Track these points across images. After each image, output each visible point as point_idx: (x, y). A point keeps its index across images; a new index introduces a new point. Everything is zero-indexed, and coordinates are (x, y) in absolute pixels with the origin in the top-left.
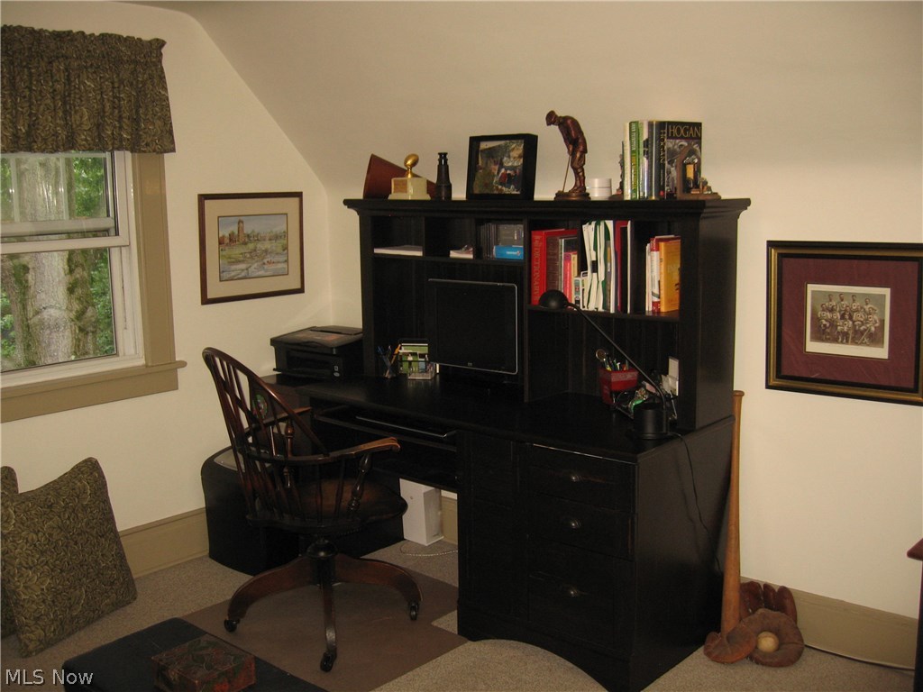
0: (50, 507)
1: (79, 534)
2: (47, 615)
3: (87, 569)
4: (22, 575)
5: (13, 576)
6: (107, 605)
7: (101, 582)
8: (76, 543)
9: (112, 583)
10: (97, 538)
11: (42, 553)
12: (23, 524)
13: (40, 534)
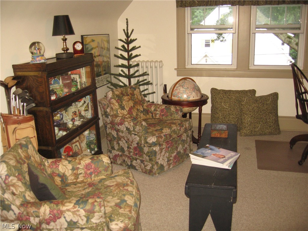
0: (256, 101)
1: (263, 110)
2: (248, 127)
3: (263, 120)
4: (244, 116)
5: (242, 115)
6: (267, 132)
7: (266, 125)
8: (261, 112)
9: (270, 127)
10: (268, 113)
11: (250, 112)
12: (247, 103)
13: (251, 107)
